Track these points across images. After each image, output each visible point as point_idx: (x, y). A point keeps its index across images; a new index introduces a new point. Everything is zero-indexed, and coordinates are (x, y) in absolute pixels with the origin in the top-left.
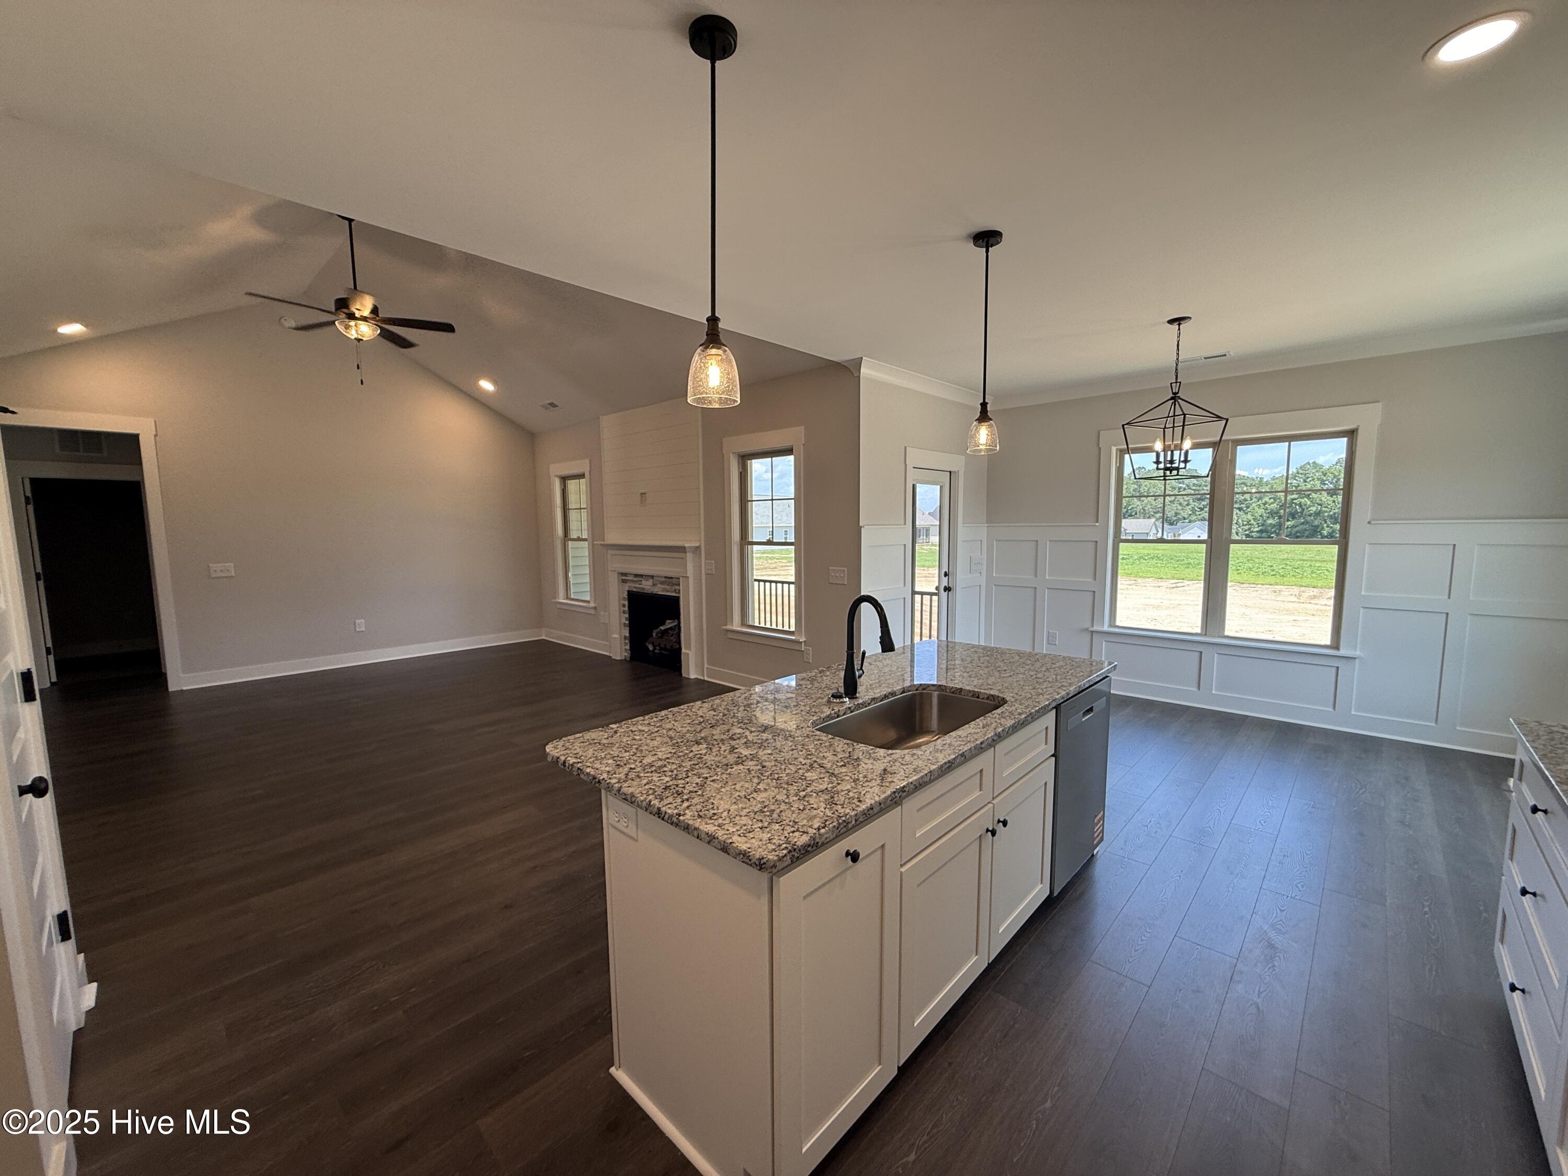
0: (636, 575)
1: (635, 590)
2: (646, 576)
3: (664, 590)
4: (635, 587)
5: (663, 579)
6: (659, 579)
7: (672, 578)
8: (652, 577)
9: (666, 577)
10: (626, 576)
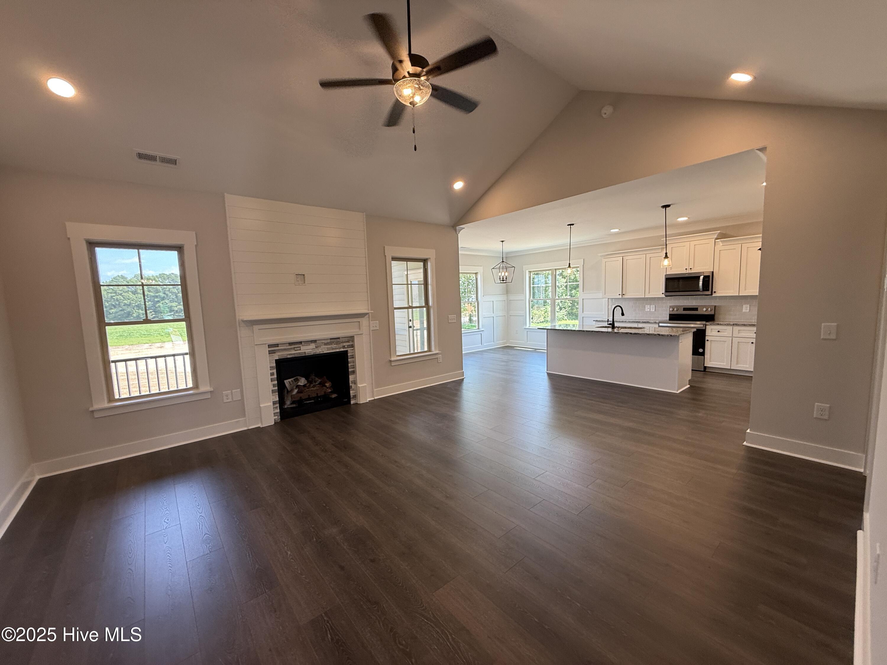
0: (290, 344)
1: (289, 357)
2: (304, 342)
3: (328, 349)
4: (290, 354)
5: (329, 341)
6: (323, 341)
7: (339, 338)
8: (315, 341)
9: (331, 339)
10: (278, 347)
